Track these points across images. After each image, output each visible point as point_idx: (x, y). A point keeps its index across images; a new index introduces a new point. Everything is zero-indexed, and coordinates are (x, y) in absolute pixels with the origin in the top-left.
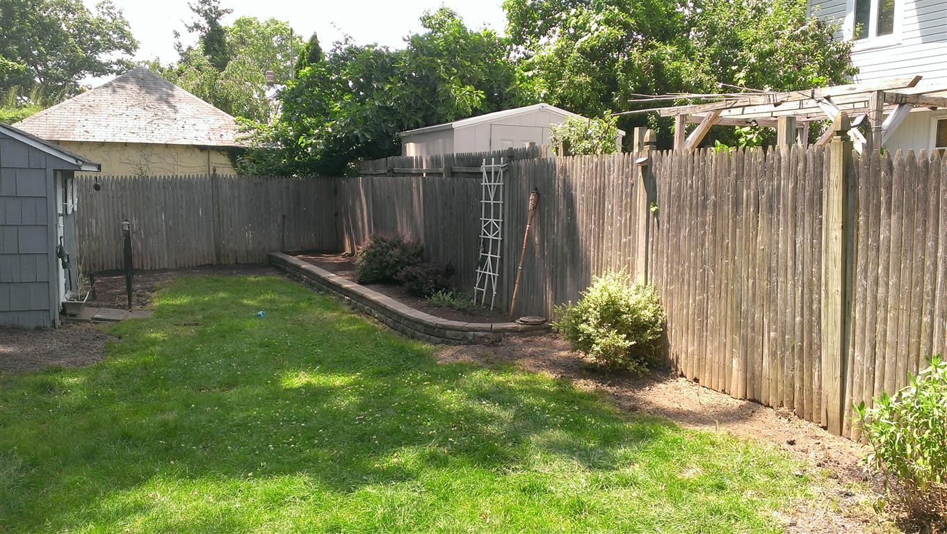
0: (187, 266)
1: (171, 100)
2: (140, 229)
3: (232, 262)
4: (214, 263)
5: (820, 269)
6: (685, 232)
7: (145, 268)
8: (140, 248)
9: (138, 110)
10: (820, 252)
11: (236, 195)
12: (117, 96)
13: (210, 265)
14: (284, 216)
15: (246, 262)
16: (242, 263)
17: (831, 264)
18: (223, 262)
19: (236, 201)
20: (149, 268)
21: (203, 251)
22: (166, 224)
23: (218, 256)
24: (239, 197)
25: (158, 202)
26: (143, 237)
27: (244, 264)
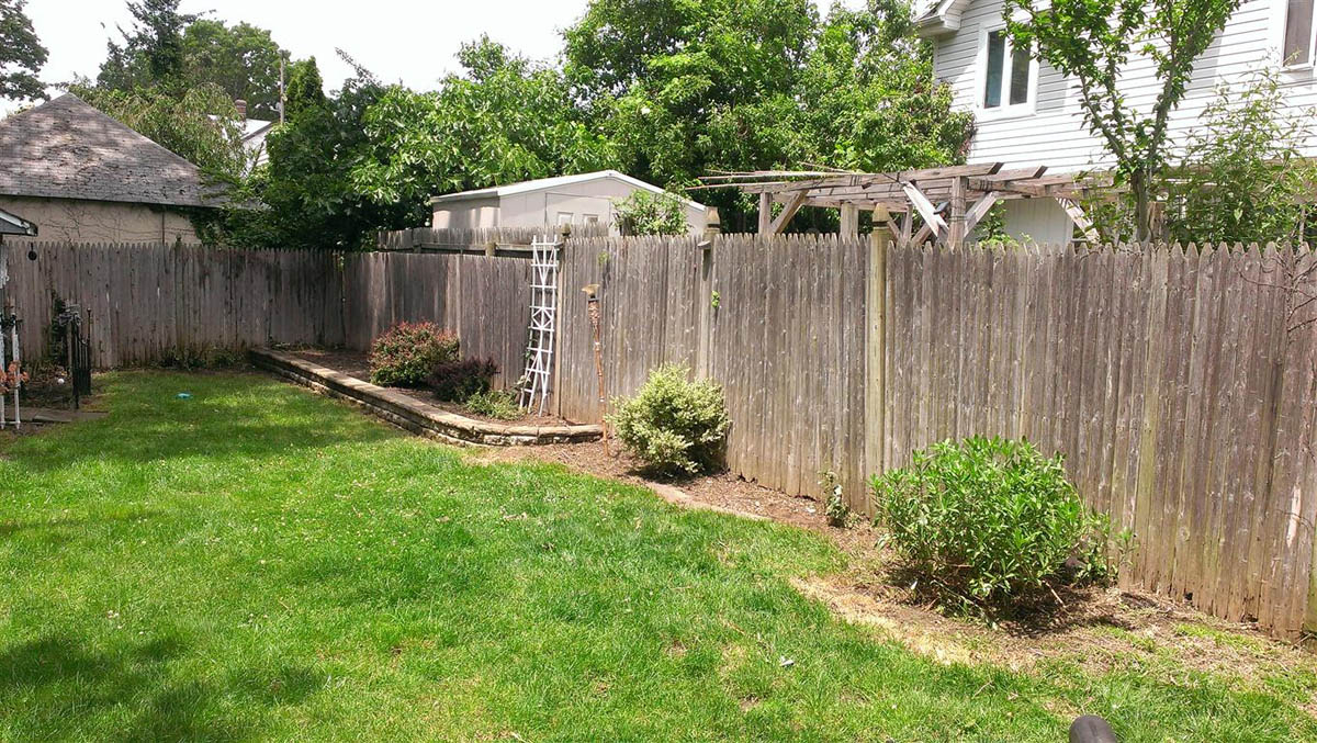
5: (863, 358)
6: (745, 323)
9: (65, 154)
10: (863, 341)
17: (872, 354)
22: (111, 308)
25: (101, 279)
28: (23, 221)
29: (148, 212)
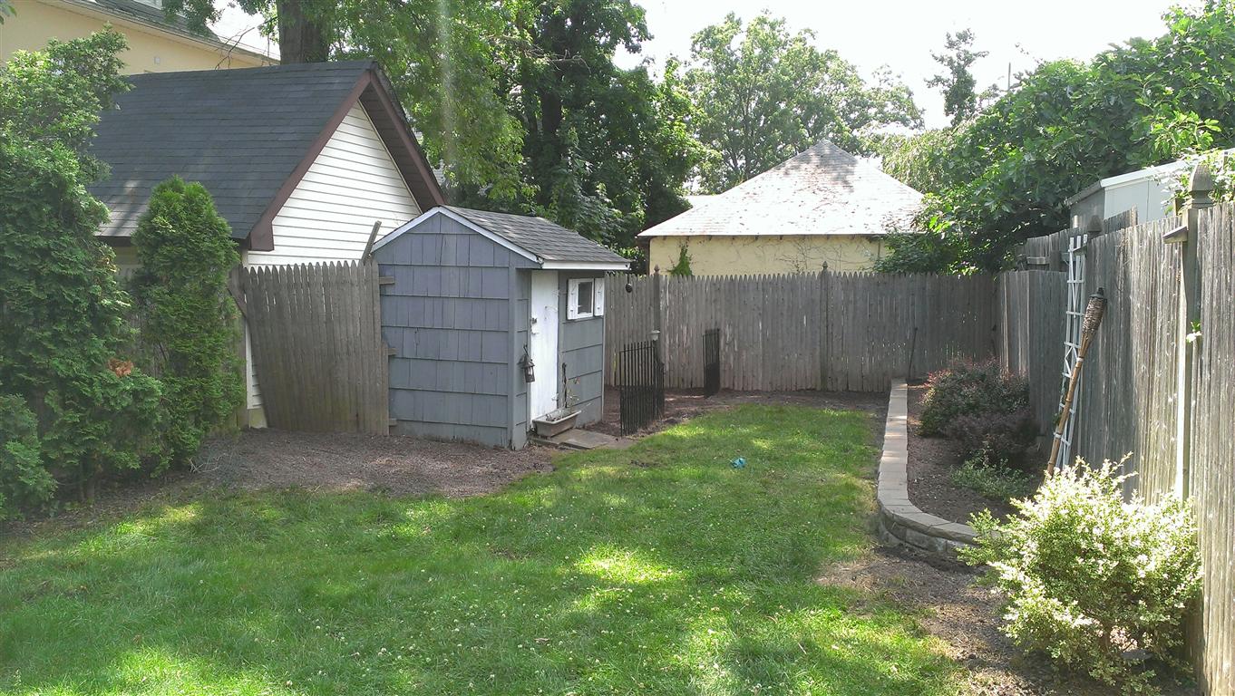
0: (784, 389)
1: (849, 178)
2: (733, 339)
3: (841, 388)
4: (818, 389)
7: (736, 388)
8: (732, 363)
9: (807, 195)
11: (851, 298)
12: (787, 179)
13: (813, 390)
14: (916, 329)
15: (860, 389)
16: (855, 390)
18: (829, 387)
19: (851, 307)
20: (741, 389)
21: (805, 370)
22: (763, 335)
23: (824, 378)
24: (855, 302)
25: (755, 308)
26: (736, 349)
27: (857, 392)
28: (538, 257)
29: (866, 242)
